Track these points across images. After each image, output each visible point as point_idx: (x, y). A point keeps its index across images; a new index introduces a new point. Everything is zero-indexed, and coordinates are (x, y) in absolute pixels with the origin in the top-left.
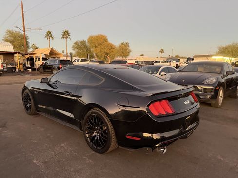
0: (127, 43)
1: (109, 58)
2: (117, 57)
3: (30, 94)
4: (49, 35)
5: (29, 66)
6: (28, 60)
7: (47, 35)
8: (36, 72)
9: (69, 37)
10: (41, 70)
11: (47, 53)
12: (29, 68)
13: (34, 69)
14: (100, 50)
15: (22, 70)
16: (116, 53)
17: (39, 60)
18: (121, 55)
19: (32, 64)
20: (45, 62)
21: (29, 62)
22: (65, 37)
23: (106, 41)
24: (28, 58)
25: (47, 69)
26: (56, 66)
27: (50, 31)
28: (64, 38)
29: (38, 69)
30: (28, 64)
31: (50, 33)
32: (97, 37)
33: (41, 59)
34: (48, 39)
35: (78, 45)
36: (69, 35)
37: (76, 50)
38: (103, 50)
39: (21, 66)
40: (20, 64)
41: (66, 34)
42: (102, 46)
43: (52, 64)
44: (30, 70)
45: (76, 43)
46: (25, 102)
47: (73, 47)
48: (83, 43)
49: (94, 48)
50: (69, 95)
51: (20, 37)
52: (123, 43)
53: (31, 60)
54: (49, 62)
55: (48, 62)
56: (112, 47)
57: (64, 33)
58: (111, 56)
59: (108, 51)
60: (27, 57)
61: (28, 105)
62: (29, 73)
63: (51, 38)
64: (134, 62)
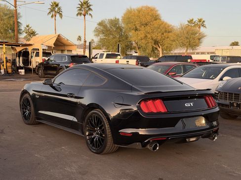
0: (200, 21)
1: (160, 50)
2: (177, 48)
3: (30, 99)
4: (55, 9)
5: (22, 65)
6: (19, 54)
7: (52, 10)
8: (32, 75)
9: (90, 12)
10: (41, 72)
11: (51, 43)
12: (22, 68)
13: (28, 71)
14: (143, 36)
15: (10, 71)
16: (174, 41)
17: (37, 55)
18: (183, 45)
19: (27, 62)
20: (47, 59)
21: (21, 58)
22: (83, 12)
23: (156, 18)
24: (20, 52)
25: (49, 70)
26: (63, 65)
27: (57, 2)
28: (81, 14)
29: (35, 71)
30: (20, 62)
31: (57, 5)
32: (139, 11)
33: (41, 54)
34: (52, 16)
35: (105, 26)
36: (90, 9)
37: (102, 36)
38: (149, 36)
39: (9, 64)
40: (7, 61)
41: (85, 8)
42: (148, 28)
43: (58, 61)
44: (22, 72)
45: (100, 24)
46: (23, 109)
47: (96, 30)
48: (114, 23)
49: (133, 31)
50: (72, 97)
51: (6, 15)
52: (191, 21)
53: (25, 54)
54: (54, 59)
55: (52, 59)
56: (167, 30)
57: (82, 5)
58: (165, 47)
59: (159, 38)
60: (19, 49)
61: (28, 112)
62: (21, 77)
63: (58, 15)
64: (207, 58)
